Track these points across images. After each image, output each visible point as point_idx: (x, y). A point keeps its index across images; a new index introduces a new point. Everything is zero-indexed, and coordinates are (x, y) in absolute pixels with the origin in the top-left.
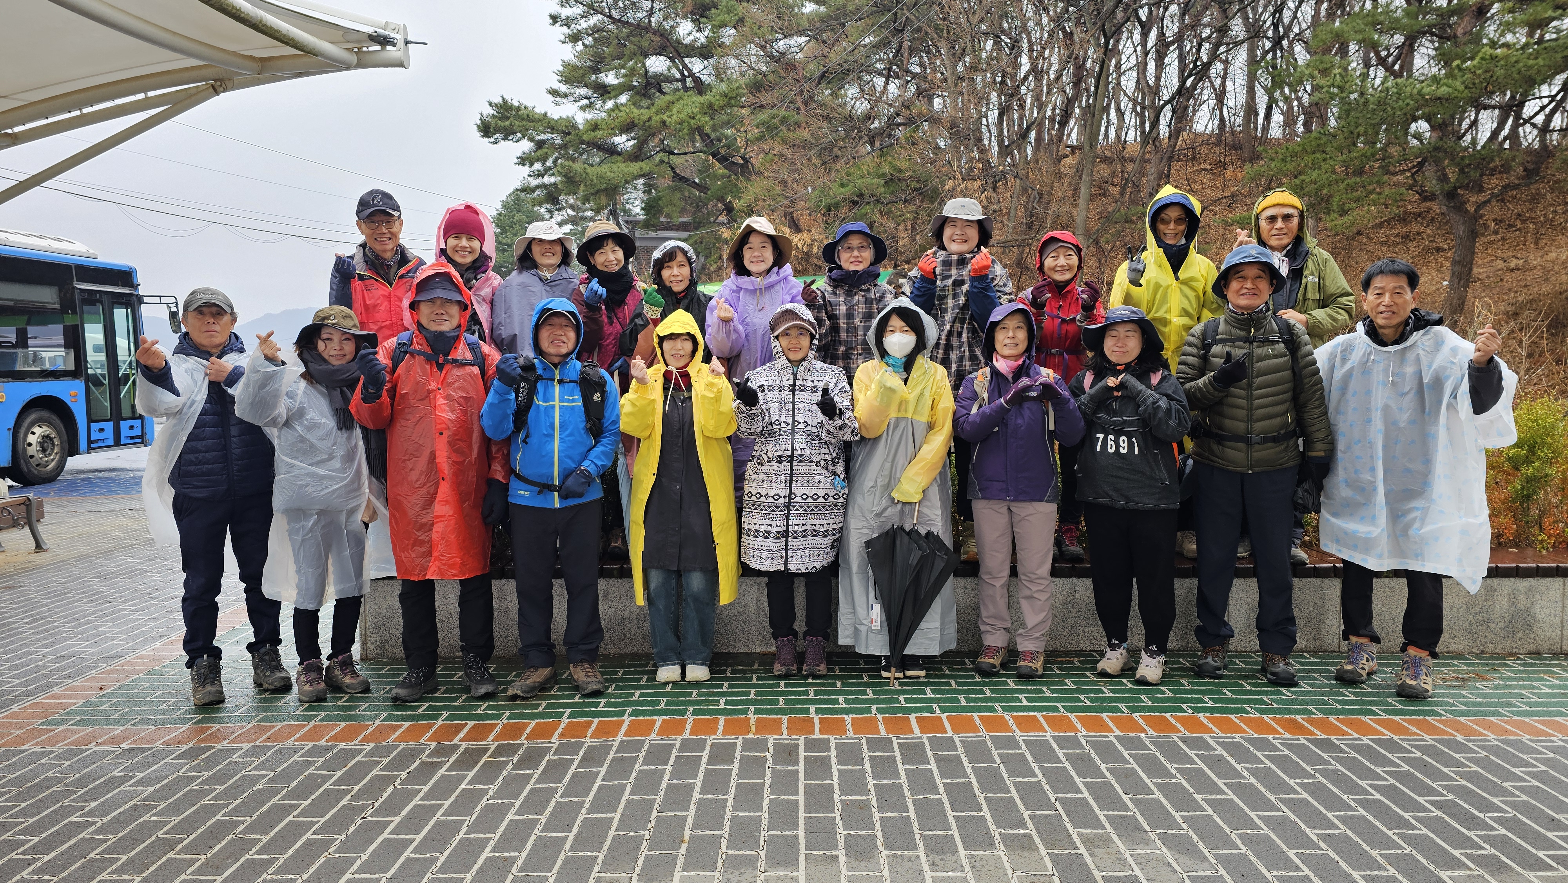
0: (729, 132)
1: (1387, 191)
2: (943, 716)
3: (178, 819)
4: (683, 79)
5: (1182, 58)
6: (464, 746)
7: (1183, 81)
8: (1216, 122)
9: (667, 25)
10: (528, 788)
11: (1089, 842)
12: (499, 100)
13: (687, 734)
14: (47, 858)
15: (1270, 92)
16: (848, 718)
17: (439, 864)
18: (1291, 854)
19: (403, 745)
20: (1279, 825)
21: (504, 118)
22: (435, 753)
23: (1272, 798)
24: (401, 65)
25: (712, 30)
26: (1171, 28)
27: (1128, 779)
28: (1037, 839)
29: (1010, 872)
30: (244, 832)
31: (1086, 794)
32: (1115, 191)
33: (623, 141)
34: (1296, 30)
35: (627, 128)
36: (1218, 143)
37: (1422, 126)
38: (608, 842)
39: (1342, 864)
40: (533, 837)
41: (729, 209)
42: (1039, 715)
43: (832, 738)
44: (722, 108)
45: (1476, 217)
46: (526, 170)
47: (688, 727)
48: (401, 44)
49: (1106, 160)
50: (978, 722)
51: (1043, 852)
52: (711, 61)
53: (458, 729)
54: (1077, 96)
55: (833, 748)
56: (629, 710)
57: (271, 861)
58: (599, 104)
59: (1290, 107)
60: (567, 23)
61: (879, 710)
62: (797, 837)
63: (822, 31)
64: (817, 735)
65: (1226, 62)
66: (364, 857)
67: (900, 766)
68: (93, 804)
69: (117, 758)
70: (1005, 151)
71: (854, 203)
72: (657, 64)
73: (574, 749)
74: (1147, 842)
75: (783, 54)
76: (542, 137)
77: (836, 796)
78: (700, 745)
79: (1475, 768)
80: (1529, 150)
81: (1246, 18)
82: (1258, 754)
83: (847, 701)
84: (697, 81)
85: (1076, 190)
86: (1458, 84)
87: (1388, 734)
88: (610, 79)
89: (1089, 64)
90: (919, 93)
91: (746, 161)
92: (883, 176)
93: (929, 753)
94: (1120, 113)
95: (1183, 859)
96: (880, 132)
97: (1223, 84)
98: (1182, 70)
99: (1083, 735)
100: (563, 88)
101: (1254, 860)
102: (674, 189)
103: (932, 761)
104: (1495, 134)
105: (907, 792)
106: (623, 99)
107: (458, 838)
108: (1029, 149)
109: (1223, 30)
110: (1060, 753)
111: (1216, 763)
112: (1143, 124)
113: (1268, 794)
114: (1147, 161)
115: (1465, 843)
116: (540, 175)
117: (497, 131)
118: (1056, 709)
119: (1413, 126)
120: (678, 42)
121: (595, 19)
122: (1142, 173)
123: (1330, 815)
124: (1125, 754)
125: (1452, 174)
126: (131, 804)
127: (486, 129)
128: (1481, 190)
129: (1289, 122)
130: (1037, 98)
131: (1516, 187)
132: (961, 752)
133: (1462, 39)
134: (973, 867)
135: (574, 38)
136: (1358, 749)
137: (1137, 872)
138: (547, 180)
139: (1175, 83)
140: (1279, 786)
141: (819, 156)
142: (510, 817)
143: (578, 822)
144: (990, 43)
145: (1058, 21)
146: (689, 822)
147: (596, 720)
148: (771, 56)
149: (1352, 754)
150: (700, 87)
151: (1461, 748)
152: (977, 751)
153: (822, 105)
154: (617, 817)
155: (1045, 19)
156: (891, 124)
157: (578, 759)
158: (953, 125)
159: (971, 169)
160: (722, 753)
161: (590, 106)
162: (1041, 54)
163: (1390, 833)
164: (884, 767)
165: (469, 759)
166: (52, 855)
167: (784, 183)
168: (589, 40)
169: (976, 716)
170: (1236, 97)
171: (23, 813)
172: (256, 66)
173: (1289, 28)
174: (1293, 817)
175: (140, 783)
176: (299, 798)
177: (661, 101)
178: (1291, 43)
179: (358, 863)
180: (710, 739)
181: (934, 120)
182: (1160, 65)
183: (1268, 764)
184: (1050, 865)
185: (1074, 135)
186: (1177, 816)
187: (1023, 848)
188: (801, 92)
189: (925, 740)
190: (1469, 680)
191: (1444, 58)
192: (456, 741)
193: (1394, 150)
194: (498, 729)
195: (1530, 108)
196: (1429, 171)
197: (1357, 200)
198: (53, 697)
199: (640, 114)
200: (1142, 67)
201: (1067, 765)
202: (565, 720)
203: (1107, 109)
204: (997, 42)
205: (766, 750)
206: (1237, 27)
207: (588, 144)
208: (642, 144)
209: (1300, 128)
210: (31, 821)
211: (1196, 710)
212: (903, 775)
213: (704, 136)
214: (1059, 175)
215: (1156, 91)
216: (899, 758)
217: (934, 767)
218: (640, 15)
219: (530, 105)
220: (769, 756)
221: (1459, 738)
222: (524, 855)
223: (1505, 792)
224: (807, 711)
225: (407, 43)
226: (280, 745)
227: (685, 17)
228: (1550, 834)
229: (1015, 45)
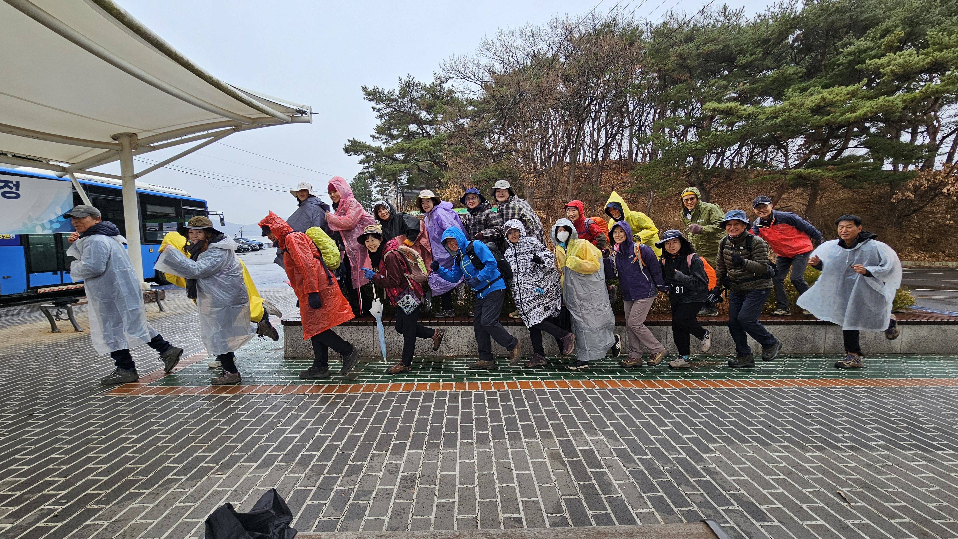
0: (440, 154)
1: (679, 182)
2: (517, 381)
3: (198, 427)
4: (423, 133)
5: (606, 133)
6: (323, 395)
7: (607, 140)
8: (618, 156)
9: (417, 113)
10: (347, 413)
11: (574, 434)
12: (352, 139)
13: (414, 390)
14: (139, 446)
15: (637, 146)
16: (479, 383)
17: (307, 448)
18: (652, 438)
19: (297, 395)
20: (647, 425)
21: (354, 146)
22: (310, 398)
23: (644, 414)
24: (309, 122)
25: (434, 115)
26: (603, 121)
27: (588, 406)
28: (553, 433)
29: (542, 448)
30: (226, 433)
31: (573, 414)
32: (582, 180)
33: (399, 156)
34: (646, 124)
35: (401, 151)
36: (619, 164)
37: (691, 159)
38: (379, 437)
39: (672, 442)
40: (347, 435)
41: (439, 182)
42: (554, 381)
43: (472, 391)
44: (437, 144)
45: (709, 192)
46: (362, 166)
47: (415, 387)
48: (309, 114)
49: (580, 168)
50: (531, 384)
51: (556, 439)
52: (434, 127)
53: (321, 387)
54: (569, 145)
55: (473, 396)
56: (391, 379)
57: (236, 446)
58: (390, 141)
59: (644, 152)
60: (379, 111)
61: (492, 380)
62: (457, 434)
63: (475, 117)
64: (467, 390)
65: (622, 134)
66: (275, 445)
67: (499, 403)
68: (163, 421)
69: (177, 400)
70: (543, 164)
71: (487, 181)
72: (413, 127)
73: (368, 396)
74: (596, 434)
75: (461, 125)
76: (369, 154)
77: (473, 416)
78: (419, 395)
79: (719, 400)
80: (727, 170)
81: (629, 118)
82: (638, 395)
83: (479, 376)
84: (428, 134)
85: (569, 179)
86: (704, 144)
87: (686, 387)
88: (395, 132)
89: (573, 133)
90: (511, 141)
91: (446, 164)
92: (498, 171)
93: (511, 397)
94: (584, 152)
95: (610, 441)
96: (497, 155)
97: (621, 142)
98: (606, 137)
99: (571, 388)
100: (377, 135)
101: (638, 440)
102: (419, 174)
103: (512, 400)
104: (715, 163)
105: (502, 414)
106: (400, 140)
107: (316, 436)
108: (551, 164)
109: (621, 122)
110: (562, 396)
111: (622, 399)
112: (592, 155)
113: (642, 413)
114: (594, 169)
115: (717, 432)
116: (368, 168)
117: (351, 151)
118: (561, 378)
119: (688, 159)
120: (421, 119)
121: (389, 110)
122: (592, 173)
123: (666, 421)
124: (587, 396)
125: (701, 176)
126: (180, 421)
127: (347, 150)
128: (710, 183)
129: (644, 156)
130: (555, 144)
131: (723, 182)
132: (524, 397)
133: (705, 128)
134: (528, 446)
135: (381, 117)
136: (675, 393)
137: (593, 447)
138: (370, 170)
139: (604, 141)
140: (646, 409)
141: (474, 163)
142: (339, 426)
143: (367, 428)
144: (538, 123)
145: (563, 116)
146: (413, 428)
147: (378, 384)
148: (455, 125)
149: (673, 395)
150: (429, 136)
151: (713, 392)
152: (530, 396)
153: (476, 144)
154: (383, 426)
155: (557, 116)
156: (501, 152)
157: (369, 401)
158: (524, 154)
159: (530, 170)
160: (428, 398)
161: (387, 142)
162: (556, 128)
163: (689, 428)
164: (493, 403)
165: (324, 401)
166: (141, 444)
167: (460, 173)
168: (387, 118)
169: (530, 381)
170: (625, 147)
171: (133, 425)
172: (251, 121)
173: (644, 123)
174: (652, 422)
175: (185, 411)
176: (251, 418)
177: (414, 141)
178: (645, 129)
179: (272, 447)
180: (424, 392)
181: (517, 151)
182: (599, 135)
183: (642, 400)
184: (558, 445)
185: (568, 159)
186: (608, 422)
187: (548, 438)
188: (467, 139)
189: (510, 392)
190: (713, 364)
191: (699, 135)
192: (319, 393)
193: (681, 168)
194: (337, 388)
195: (727, 154)
196: (693, 175)
197: (669, 185)
198: (155, 373)
199: (406, 145)
200: (592, 135)
201: (565, 401)
202: (365, 384)
203: (579, 149)
204: (540, 123)
205: (446, 397)
206: (626, 122)
207: (386, 156)
208: (406, 157)
209: (648, 159)
210: (135, 428)
211: (614, 378)
212: (501, 407)
213: (430, 154)
214: (562, 173)
215: (597, 144)
216: (499, 400)
217: (513, 403)
218: (406, 109)
219: (364, 141)
220: (447, 399)
221: (712, 388)
222: (343, 443)
223: (730, 410)
224: (463, 380)
225: (311, 113)
226: (246, 394)
227: (423, 110)
228: (748, 428)
229: (547, 124)
